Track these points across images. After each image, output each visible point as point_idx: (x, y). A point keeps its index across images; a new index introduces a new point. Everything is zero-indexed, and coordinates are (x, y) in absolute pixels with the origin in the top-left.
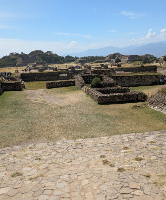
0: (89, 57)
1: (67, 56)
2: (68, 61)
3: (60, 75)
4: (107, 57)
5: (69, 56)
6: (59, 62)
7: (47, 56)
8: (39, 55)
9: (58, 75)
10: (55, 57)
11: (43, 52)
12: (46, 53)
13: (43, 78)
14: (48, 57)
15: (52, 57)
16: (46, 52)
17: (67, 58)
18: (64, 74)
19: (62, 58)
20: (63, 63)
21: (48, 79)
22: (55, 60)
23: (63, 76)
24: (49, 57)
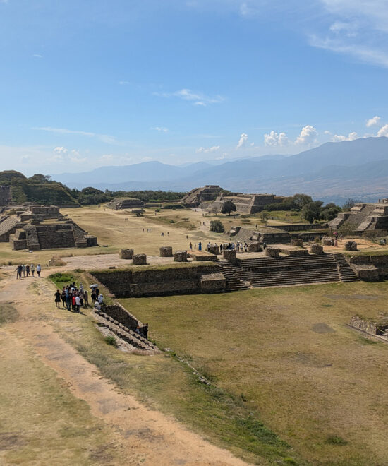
0: (141, 192)
1: (86, 189)
2: (91, 200)
3: (205, 278)
4: (190, 194)
5: (91, 188)
6: (70, 202)
7: (38, 187)
8: (15, 184)
9: (198, 277)
10: (58, 191)
11: (24, 177)
12: (32, 178)
13: (153, 288)
14: (39, 189)
15: (51, 190)
16: (32, 176)
17: (86, 193)
18: (213, 275)
19: (75, 193)
20: (80, 206)
21: (168, 289)
22: (57, 199)
23: (213, 282)
24: (42, 191)
